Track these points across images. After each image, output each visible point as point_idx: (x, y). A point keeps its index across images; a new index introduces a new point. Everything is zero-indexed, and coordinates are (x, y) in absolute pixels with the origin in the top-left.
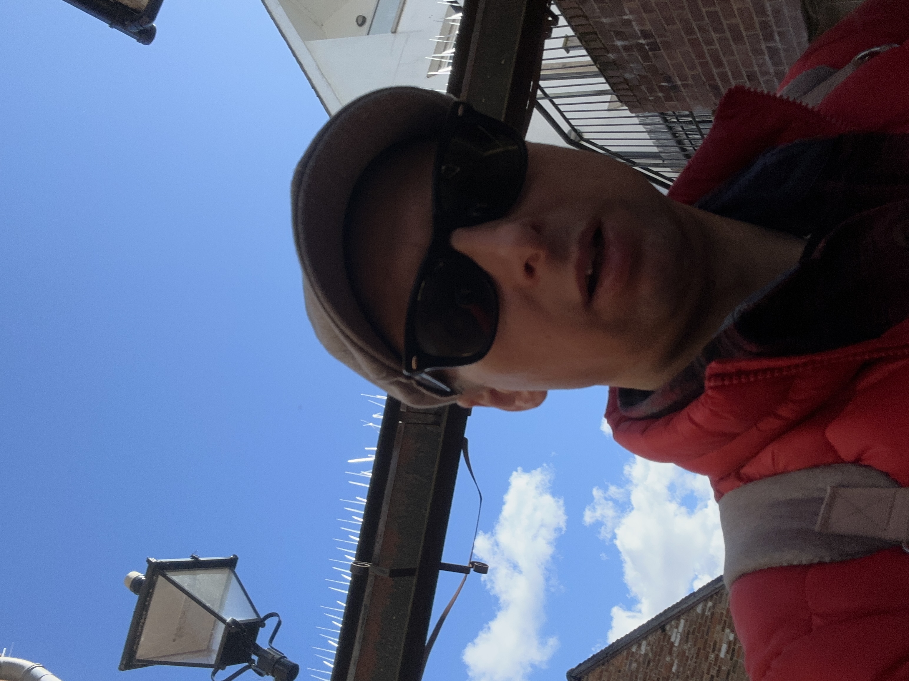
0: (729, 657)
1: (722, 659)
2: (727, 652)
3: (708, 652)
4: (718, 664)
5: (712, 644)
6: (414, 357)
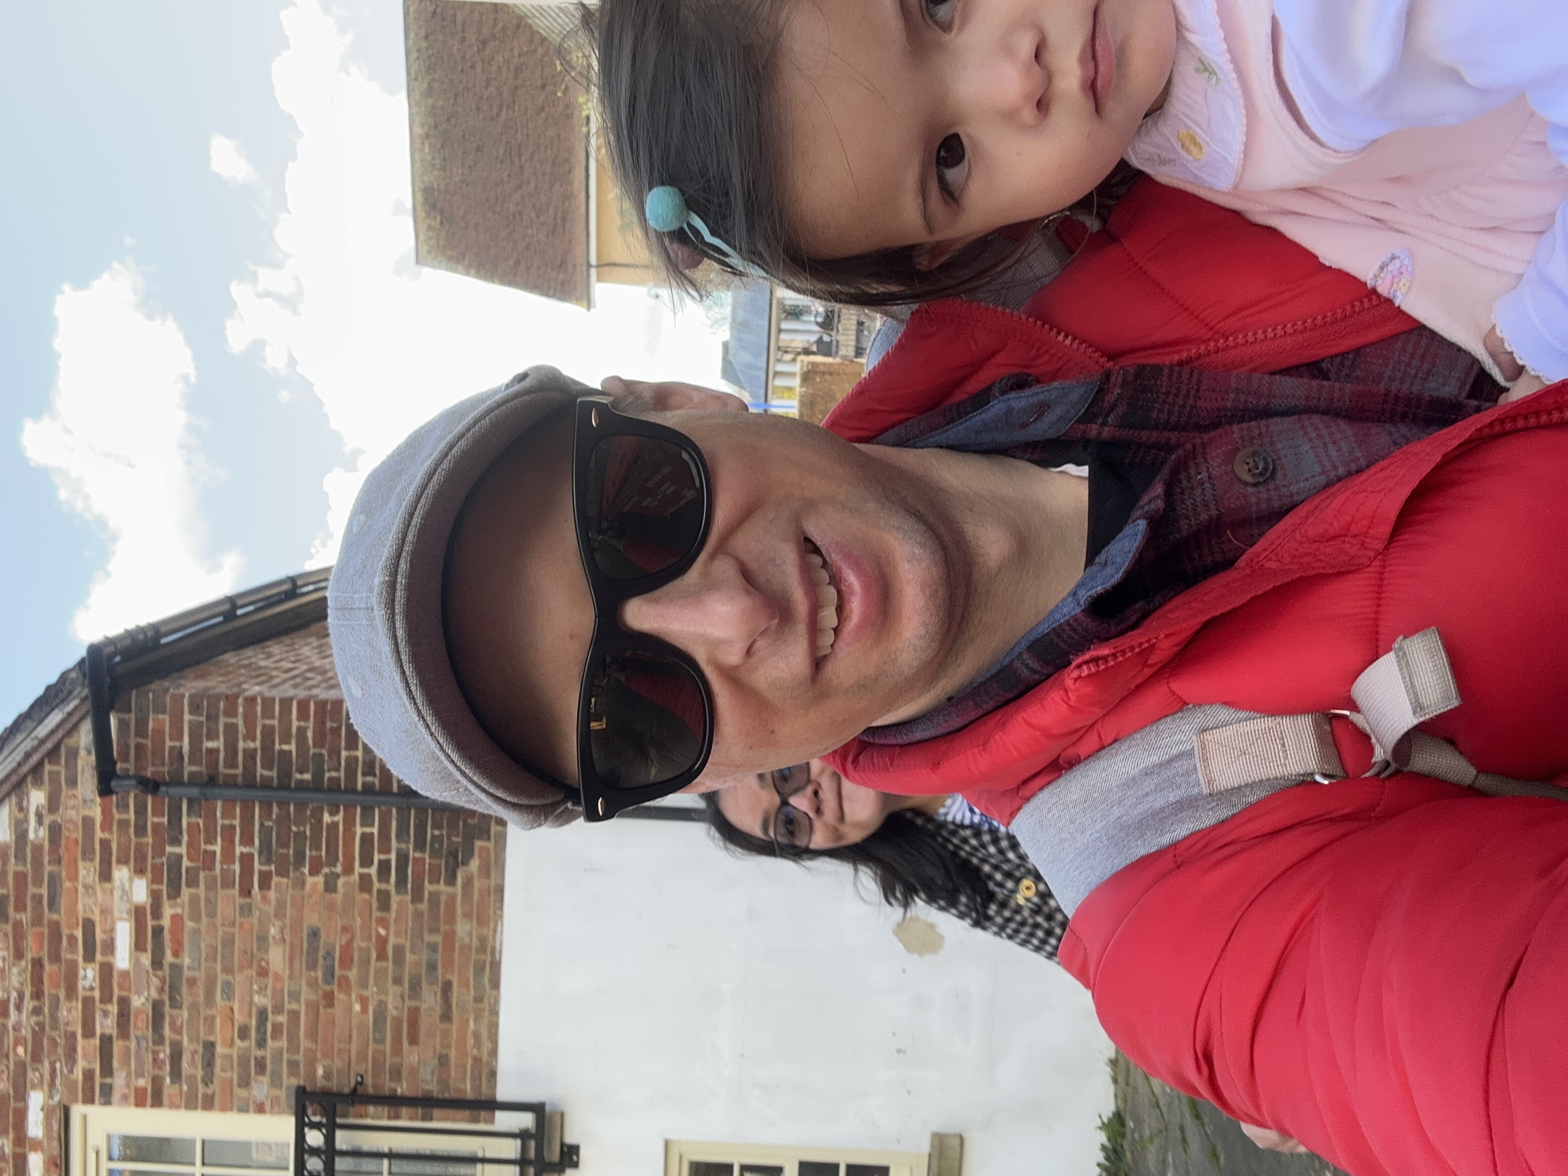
0: (146, 959)
1: (125, 974)
2: (139, 945)
3: (73, 966)
4: (116, 992)
5: (79, 933)
6: (600, 799)
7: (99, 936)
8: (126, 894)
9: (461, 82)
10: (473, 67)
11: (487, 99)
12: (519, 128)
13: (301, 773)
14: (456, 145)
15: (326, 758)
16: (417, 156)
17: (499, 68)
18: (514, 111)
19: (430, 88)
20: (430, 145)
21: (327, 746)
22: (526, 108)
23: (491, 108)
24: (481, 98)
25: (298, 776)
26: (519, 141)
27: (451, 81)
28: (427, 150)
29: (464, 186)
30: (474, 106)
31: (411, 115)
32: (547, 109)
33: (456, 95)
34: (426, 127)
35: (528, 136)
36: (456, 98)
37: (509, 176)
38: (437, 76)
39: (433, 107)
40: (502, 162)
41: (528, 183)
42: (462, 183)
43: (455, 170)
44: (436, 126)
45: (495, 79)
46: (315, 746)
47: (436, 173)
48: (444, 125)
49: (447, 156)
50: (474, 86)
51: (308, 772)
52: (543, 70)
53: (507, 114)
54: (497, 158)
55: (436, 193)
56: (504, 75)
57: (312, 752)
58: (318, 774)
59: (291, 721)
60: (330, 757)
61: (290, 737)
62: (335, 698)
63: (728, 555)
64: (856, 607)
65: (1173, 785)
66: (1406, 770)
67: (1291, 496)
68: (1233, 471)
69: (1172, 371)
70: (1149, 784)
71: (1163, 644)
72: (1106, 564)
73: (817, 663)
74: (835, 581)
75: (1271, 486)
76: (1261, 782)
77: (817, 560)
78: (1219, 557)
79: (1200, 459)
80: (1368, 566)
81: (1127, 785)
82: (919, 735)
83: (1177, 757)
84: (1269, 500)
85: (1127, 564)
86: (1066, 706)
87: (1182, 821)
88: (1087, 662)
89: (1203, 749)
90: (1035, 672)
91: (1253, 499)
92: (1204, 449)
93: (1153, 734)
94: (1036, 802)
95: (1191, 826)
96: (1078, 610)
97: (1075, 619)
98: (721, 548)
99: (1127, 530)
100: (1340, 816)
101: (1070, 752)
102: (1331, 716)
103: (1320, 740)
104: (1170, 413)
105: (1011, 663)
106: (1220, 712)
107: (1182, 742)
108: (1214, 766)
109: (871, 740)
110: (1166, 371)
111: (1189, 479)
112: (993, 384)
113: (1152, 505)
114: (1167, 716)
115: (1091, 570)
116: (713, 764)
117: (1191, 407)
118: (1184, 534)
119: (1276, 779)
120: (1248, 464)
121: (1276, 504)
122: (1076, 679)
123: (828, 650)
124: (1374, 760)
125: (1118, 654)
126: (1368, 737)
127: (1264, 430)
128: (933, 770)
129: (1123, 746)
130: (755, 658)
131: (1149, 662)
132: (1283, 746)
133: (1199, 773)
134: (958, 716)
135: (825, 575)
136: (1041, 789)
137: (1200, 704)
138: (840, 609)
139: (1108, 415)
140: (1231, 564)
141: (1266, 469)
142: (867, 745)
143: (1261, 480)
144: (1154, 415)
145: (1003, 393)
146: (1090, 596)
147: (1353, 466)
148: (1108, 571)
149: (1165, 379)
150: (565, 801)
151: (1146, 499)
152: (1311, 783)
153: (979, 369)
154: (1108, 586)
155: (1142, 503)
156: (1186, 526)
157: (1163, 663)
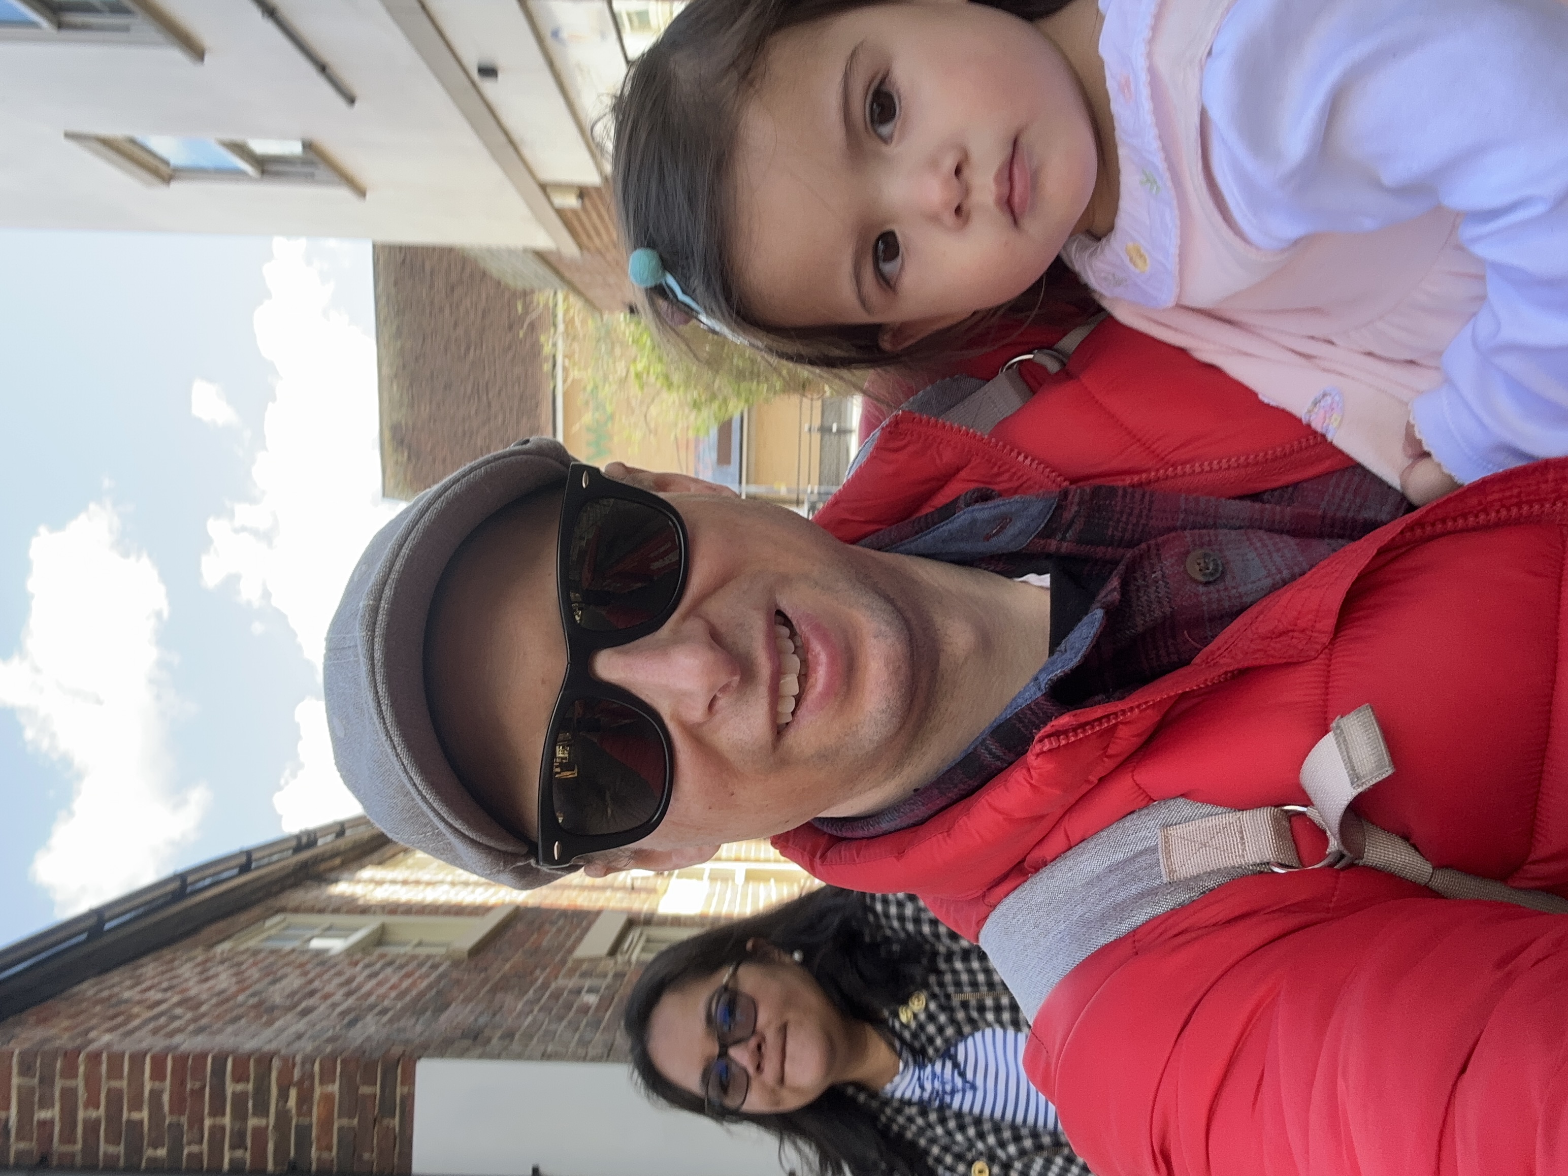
6: (557, 843)
13: (155, 1148)
15: (186, 1127)
21: (187, 1113)
25: (149, 1152)
29: (432, 422)
43: (423, 408)
46: (171, 1112)
51: (163, 1146)
57: (167, 1122)
58: (176, 1149)
59: (142, 1085)
60: (191, 1127)
61: (142, 1102)
62: (199, 1049)
63: (700, 616)
64: (820, 676)
65: (1136, 878)
66: (1361, 863)
67: (1240, 597)
68: (1185, 571)
69: (1125, 490)
70: (1112, 881)
71: (1123, 732)
72: (1066, 651)
73: (779, 730)
74: (802, 651)
75: (1221, 586)
76: (1219, 870)
77: (785, 631)
78: (1174, 658)
79: (1155, 560)
80: (1315, 658)
81: (1090, 884)
82: (885, 826)
83: (1141, 853)
84: (1219, 600)
85: (1084, 649)
86: (1028, 786)
87: (1142, 907)
88: (1049, 736)
89: (1166, 842)
90: (998, 758)
91: (1204, 599)
92: (1158, 550)
93: (1119, 831)
94: (1002, 908)
95: (1150, 910)
96: (1039, 694)
97: (1036, 703)
98: (693, 611)
99: (1086, 619)
100: (1294, 905)
101: (1036, 854)
102: (1290, 814)
103: (1278, 833)
104: (1125, 530)
105: (975, 749)
106: (1184, 808)
107: (1145, 838)
108: (1176, 858)
109: (839, 834)
110: (1120, 493)
111: (1144, 578)
112: (958, 498)
113: (1109, 598)
114: (1132, 812)
115: (1052, 658)
116: (674, 823)
117: (1144, 525)
118: (1140, 629)
119: (1233, 867)
120: (1199, 564)
121: (1226, 604)
122: (1038, 755)
123: (790, 719)
124: (1328, 850)
125: (1079, 731)
126: (1324, 832)
127: (1213, 538)
128: (898, 860)
129: (1090, 845)
130: (718, 718)
131: (1110, 752)
132: (1242, 838)
133: (1162, 865)
134: (923, 804)
135: (790, 645)
136: (1007, 895)
137: (1164, 799)
138: (803, 678)
139: (1066, 531)
140: (1187, 662)
141: (1216, 570)
142: (836, 840)
143: (1211, 579)
144: (1110, 533)
145: (968, 505)
146: (1050, 680)
147: (1297, 570)
148: (1068, 655)
149: (1119, 499)
150: (527, 856)
151: (1103, 593)
152: (1267, 873)
153: (946, 483)
154: (1067, 668)
155: (1099, 597)
156: (1142, 622)
157: (1126, 755)
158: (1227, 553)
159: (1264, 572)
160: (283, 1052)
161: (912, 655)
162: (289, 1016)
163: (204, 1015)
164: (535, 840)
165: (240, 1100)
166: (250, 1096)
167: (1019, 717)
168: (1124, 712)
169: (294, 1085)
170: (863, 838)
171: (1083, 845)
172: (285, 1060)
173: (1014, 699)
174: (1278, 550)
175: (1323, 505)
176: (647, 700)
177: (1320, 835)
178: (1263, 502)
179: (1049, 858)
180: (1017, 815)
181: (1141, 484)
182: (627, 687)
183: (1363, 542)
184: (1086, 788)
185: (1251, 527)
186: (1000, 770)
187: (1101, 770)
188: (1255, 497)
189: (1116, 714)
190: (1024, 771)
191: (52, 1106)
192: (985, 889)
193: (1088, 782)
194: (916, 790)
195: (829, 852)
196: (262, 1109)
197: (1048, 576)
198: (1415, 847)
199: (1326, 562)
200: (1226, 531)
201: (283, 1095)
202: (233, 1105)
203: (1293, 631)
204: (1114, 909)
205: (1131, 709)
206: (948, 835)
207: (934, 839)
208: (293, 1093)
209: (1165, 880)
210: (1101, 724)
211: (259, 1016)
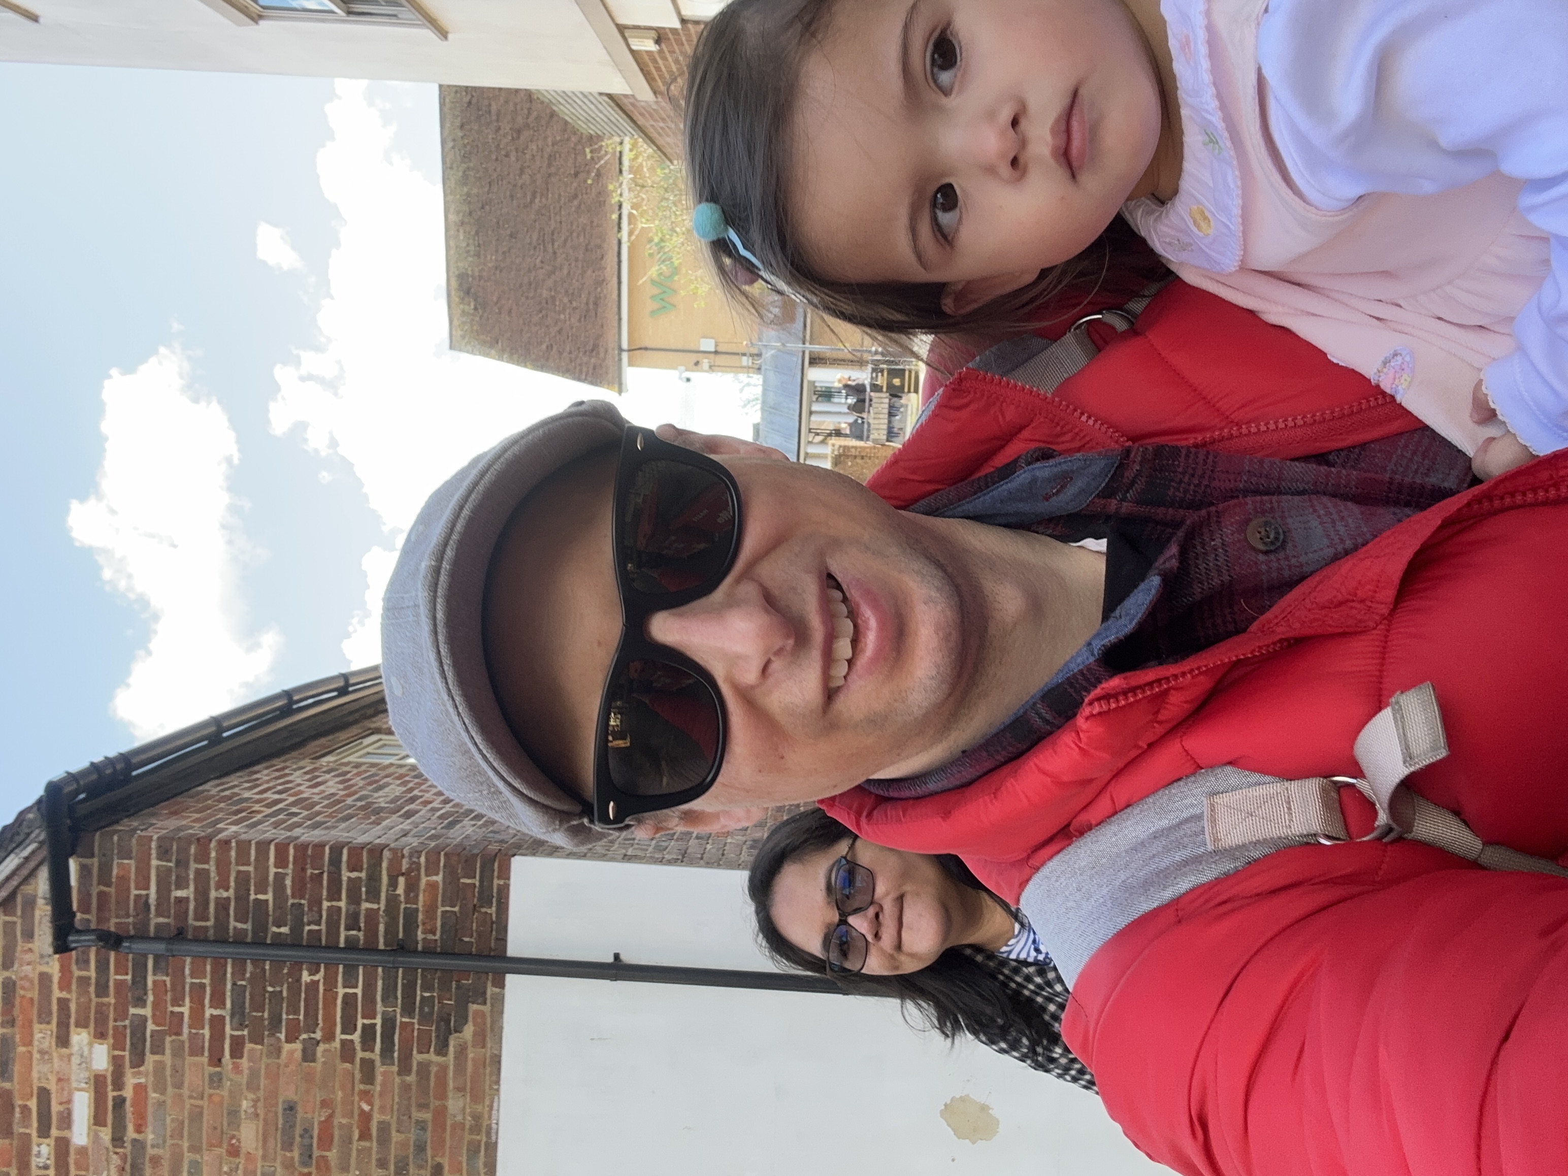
0: (105, 1135)
2: (98, 1119)
3: (26, 1141)
6: (612, 804)
7: (55, 1108)
8: (85, 1061)
9: (495, 170)
10: (507, 156)
11: (522, 187)
12: (552, 215)
13: (278, 925)
14: (490, 232)
15: (306, 909)
16: (452, 243)
17: (533, 156)
18: (547, 199)
19: (465, 176)
20: (465, 232)
21: (307, 897)
22: (560, 195)
23: (525, 195)
24: (515, 186)
25: (274, 929)
26: (552, 227)
27: (486, 169)
28: (462, 238)
29: (498, 272)
30: (508, 193)
31: (446, 202)
32: (580, 197)
33: (490, 183)
34: (461, 214)
35: (561, 222)
36: (490, 185)
37: (542, 262)
38: (471, 165)
39: (468, 195)
40: (535, 248)
41: (561, 269)
42: (496, 268)
43: (489, 257)
44: (470, 214)
45: (529, 167)
46: (293, 895)
47: (470, 259)
48: (479, 213)
49: (481, 242)
50: (509, 174)
51: (286, 924)
52: (576, 158)
53: (540, 202)
54: (530, 244)
55: (470, 279)
56: (538, 163)
57: (289, 904)
58: (297, 928)
59: (268, 867)
60: (310, 909)
61: (267, 885)
62: (317, 840)
63: (753, 580)
64: (871, 639)
65: (1180, 845)
66: (1410, 836)
67: (1301, 566)
68: (1246, 539)
69: (1189, 452)
70: (1157, 846)
71: (1175, 698)
72: (1120, 616)
73: (830, 694)
74: (853, 615)
75: (1281, 555)
76: (1265, 840)
77: (838, 595)
78: (1231, 627)
79: (1214, 527)
80: (1374, 629)
81: (1135, 849)
82: (932, 786)
83: (1187, 820)
84: (1279, 569)
85: (1140, 615)
86: (1077, 749)
87: (1185, 874)
88: (1098, 699)
89: (1212, 810)
90: (1047, 722)
91: (1264, 567)
92: (1218, 517)
93: (1165, 798)
94: (1045, 871)
95: (1193, 878)
96: (1092, 659)
97: (1089, 669)
98: (747, 574)
99: (1142, 586)
100: (1341, 876)
101: (1083, 818)
102: (1339, 785)
103: (1326, 804)
104: (1186, 491)
105: (1025, 713)
106: (1231, 775)
107: (1192, 805)
108: (1222, 828)
109: (886, 794)
110: (1184, 452)
111: (1203, 545)
112: (1019, 457)
113: (1168, 565)
114: (1179, 779)
115: (1106, 624)
116: (724, 785)
117: (1206, 486)
118: (1198, 597)
119: (1280, 838)
120: (1259, 532)
121: (1286, 573)
122: (1087, 718)
123: (841, 682)
124: (1377, 823)
125: (1130, 695)
126: (1373, 805)
127: (1276, 505)
128: (944, 819)
129: (1135, 810)
130: (770, 681)
131: (1160, 717)
132: (1289, 809)
133: (1207, 833)
134: (971, 766)
135: (843, 609)
136: (1050, 858)
137: (1212, 767)
138: (855, 642)
139: (1128, 491)
140: (1244, 630)
141: (1276, 538)
142: (882, 800)
143: (1272, 548)
144: (1170, 493)
145: (1029, 464)
146: (1103, 645)
147: (1360, 540)
148: (1123, 621)
149: (1182, 459)
150: (581, 815)
151: (1161, 560)
152: (1314, 844)
153: (1007, 444)
154: (1121, 635)
155: (1157, 564)
156: (1199, 590)
157: (1175, 723)
158: (1290, 521)
159: (1326, 541)
160: (392, 845)
161: (962, 622)
162: (394, 817)
163: (318, 813)
164: (590, 800)
165: (354, 884)
166: (363, 883)
167: (1070, 681)
168: (1176, 677)
169: (403, 874)
170: (910, 798)
171: (1128, 810)
172: (394, 851)
173: (1066, 665)
174: (1342, 518)
175: (1391, 466)
176: (701, 662)
177: (1369, 806)
178: (1329, 464)
179: (1094, 822)
180: (1065, 779)
181: (1204, 444)
182: (682, 649)
183: (1428, 513)
184: (1134, 753)
185: (1316, 492)
186: (1050, 733)
187: (1150, 737)
188: (1321, 458)
189: (1167, 679)
190: (1073, 734)
191: (187, 887)
192: (1029, 851)
193: (1137, 746)
194: (964, 752)
195: (875, 812)
196: (374, 895)
197: (1104, 541)
198: (1465, 823)
199: (1388, 533)
200: (1290, 497)
201: (393, 884)
202: (348, 890)
203: (1353, 601)
204: (1157, 875)
205: (1184, 674)
206: (995, 797)
207: (981, 800)
208: (402, 880)
209: (1210, 847)
210: (1152, 689)
211: (367, 817)
